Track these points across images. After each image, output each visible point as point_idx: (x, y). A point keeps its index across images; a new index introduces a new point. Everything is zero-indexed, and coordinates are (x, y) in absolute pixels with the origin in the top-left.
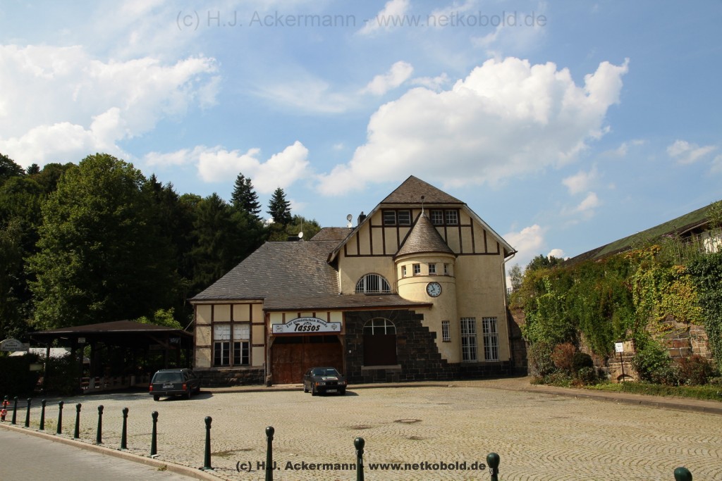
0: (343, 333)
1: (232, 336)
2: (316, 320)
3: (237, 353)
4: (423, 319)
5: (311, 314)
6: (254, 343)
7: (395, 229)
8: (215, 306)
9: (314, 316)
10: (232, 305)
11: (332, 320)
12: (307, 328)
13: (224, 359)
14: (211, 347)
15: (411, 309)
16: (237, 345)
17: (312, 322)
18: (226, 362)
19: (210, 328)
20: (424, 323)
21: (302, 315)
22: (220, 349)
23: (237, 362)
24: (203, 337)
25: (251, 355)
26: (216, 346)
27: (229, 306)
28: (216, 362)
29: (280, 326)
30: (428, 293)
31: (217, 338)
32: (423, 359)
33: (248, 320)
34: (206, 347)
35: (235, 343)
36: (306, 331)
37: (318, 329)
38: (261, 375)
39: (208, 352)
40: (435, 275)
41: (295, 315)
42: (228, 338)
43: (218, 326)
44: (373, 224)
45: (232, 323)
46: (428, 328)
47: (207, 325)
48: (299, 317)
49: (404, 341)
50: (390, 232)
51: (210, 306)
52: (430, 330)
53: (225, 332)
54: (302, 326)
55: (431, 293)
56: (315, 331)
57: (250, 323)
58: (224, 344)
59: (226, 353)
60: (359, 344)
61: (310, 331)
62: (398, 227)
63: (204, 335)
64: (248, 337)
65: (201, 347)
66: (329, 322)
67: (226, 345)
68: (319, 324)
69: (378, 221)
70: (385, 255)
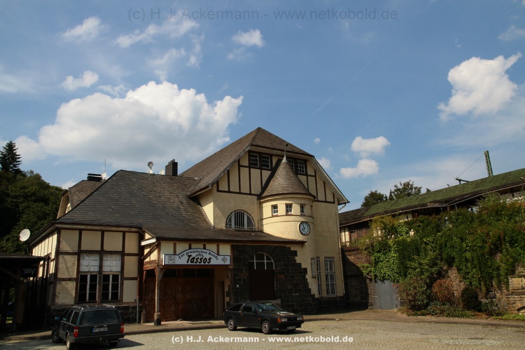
0: (232, 267)
1: (101, 267)
2: (208, 252)
3: (105, 287)
4: (297, 256)
5: (202, 246)
6: (125, 276)
7: (259, 170)
8: (83, 232)
9: (205, 248)
10: (103, 232)
11: (221, 253)
12: (199, 260)
13: (90, 294)
14: (76, 280)
15: (288, 246)
16: (106, 277)
17: (204, 254)
18: (93, 296)
19: (76, 257)
20: (298, 259)
21: (193, 246)
22: (86, 282)
23: (105, 298)
24: (67, 268)
25: (122, 289)
26: (81, 279)
27: (100, 233)
28: (80, 298)
29: (172, 257)
30: (300, 231)
31: (84, 269)
32: (297, 294)
33: (121, 250)
34: (70, 279)
35: (104, 275)
36: (198, 263)
37: (210, 261)
38: (132, 313)
39: (71, 287)
40: (305, 216)
41: (186, 246)
42: (97, 269)
43: (84, 255)
44: (241, 164)
45: (102, 253)
46: (300, 264)
47: (73, 254)
48: (190, 248)
49: (282, 277)
50: (255, 172)
51: (78, 232)
52: (303, 266)
53: (93, 263)
54: (194, 258)
55: (302, 232)
56: (207, 263)
57: (122, 254)
58: (91, 276)
59: (93, 287)
60: (245, 278)
61: (202, 263)
62: (261, 169)
63: (69, 265)
64: (119, 269)
65: (64, 280)
66: (218, 254)
67: (93, 277)
68: (210, 256)
69: (245, 162)
70: (250, 194)
